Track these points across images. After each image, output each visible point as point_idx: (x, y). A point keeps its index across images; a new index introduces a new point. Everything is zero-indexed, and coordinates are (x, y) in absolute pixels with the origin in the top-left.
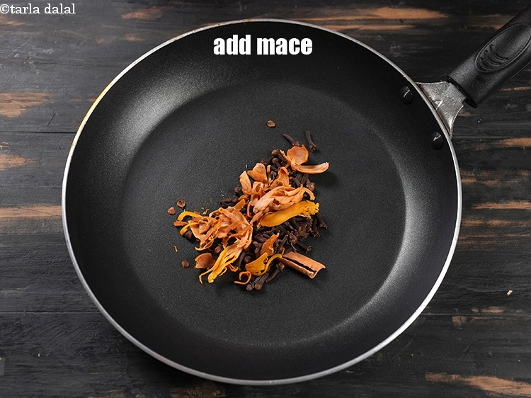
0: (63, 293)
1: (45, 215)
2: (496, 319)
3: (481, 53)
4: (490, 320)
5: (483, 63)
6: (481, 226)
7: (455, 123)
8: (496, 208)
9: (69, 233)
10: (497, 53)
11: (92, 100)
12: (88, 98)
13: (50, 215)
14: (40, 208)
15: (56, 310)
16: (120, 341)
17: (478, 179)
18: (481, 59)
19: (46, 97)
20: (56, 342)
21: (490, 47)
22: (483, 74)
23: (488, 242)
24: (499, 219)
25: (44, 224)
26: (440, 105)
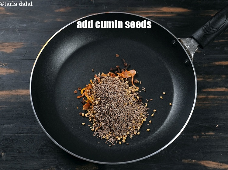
0: (30, 126)
1: (22, 94)
2: (212, 137)
3: (205, 26)
4: (209, 137)
5: (206, 30)
6: (205, 98)
7: (194, 55)
8: (211, 90)
9: (33, 101)
10: (212, 26)
11: (42, 46)
12: (41, 45)
13: (25, 94)
14: (20, 91)
15: (27, 133)
16: (54, 146)
17: (204, 79)
18: (205, 28)
19: (23, 45)
20: (27, 147)
21: (209, 24)
22: (206, 35)
23: (208, 105)
24: (213, 95)
25: (22, 97)
26: (188, 47)
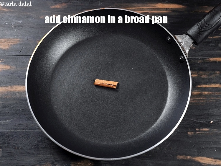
0: (26, 122)
1: (18, 90)
3: (200, 23)
4: (203, 133)
5: (201, 27)
6: (199, 94)
7: (189, 52)
8: (206, 87)
10: (207, 23)
11: (38, 42)
12: (36, 41)
13: (20, 90)
14: (17, 87)
15: (23, 129)
16: (50, 142)
17: (198, 75)
18: (200, 25)
19: (19, 41)
20: (23, 143)
21: (204, 20)
22: (201, 31)
23: (203, 101)
24: (207, 91)
25: (18, 94)
26: (183, 44)
